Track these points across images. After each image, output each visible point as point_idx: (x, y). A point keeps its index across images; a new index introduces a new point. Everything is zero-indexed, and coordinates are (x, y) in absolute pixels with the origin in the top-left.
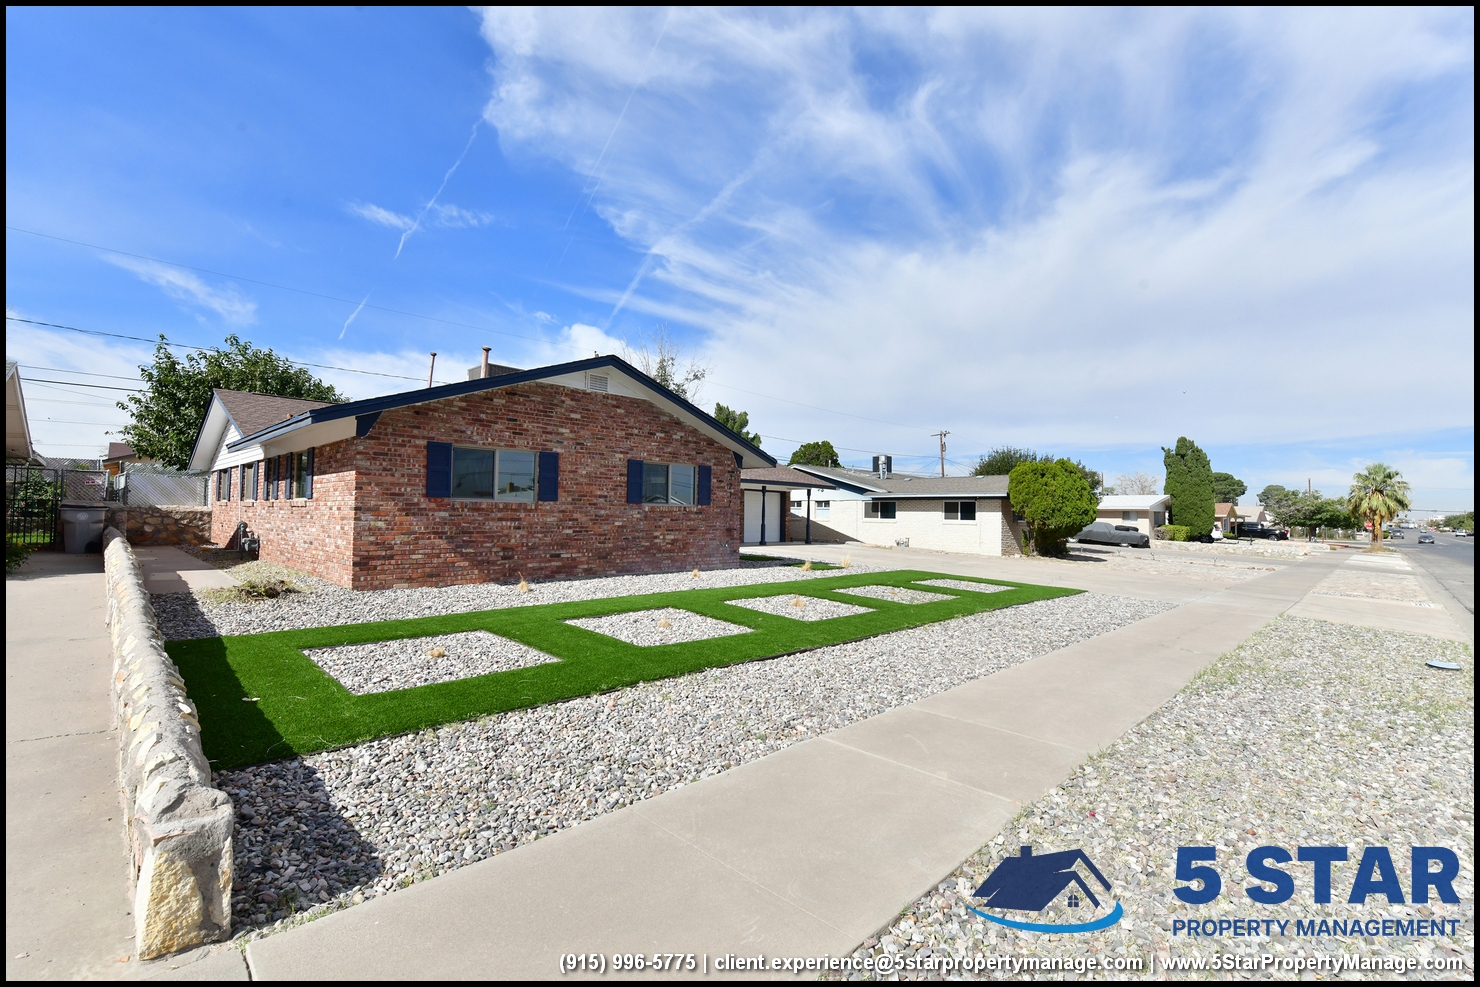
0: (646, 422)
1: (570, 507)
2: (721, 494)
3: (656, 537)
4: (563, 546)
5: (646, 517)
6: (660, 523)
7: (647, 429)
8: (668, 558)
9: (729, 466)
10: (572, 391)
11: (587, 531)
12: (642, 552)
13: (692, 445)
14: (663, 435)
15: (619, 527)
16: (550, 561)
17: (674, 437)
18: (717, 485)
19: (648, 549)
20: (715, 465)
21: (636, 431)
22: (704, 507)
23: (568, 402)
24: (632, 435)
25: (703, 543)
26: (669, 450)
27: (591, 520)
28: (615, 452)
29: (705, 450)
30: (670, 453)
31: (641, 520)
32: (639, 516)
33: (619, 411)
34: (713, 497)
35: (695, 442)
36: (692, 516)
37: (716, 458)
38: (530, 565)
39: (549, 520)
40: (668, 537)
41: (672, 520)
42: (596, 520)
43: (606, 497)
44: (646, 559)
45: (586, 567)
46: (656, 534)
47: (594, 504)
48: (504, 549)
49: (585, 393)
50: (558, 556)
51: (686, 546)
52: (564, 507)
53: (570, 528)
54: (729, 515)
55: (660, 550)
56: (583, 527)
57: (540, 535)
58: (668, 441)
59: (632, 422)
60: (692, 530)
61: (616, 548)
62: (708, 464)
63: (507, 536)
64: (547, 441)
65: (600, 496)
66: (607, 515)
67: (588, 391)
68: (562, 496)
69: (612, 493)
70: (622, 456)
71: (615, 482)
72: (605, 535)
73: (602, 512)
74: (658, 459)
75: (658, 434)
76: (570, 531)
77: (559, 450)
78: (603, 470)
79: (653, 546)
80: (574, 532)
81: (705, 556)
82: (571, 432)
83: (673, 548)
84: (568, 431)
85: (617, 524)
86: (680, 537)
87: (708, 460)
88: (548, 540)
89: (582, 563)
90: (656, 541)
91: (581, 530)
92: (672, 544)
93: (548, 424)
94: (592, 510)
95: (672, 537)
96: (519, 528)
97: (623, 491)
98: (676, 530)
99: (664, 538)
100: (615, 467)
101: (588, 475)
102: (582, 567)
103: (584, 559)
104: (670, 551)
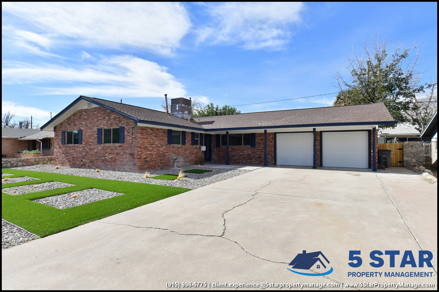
0: (103, 114)
1: (85, 146)
2: (129, 138)
3: (106, 156)
4: (83, 158)
5: (103, 149)
6: (107, 151)
7: (103, 117)
8: (110, 164)
9: (132, 125)
10: (85, 110)
11: (88, 153)
12: (102, 161)
13: (117, 119)
14: (108, 118)
15: (96, 152)
16: (81, 162)
17: (111, 117)
18: (127, 134)
19: (104, 160)
20: (126, 126)
21: (100, 118)
22: (122, 144)
23: (85, 113)
24: (99, 120)
25: (122, 159)
26: (110, 123)
27: (89, 150)
28: (95, 127)
29: (122, 120)
30: (110, 124)
31: (101, 150)
32: (101, 148)
33: (95, 112)
34: (125, 140)
35: (119, 118)
36: (118, 148)
37: (126, 123)
38: (77, 163)
39: (80, 150)
40: (110, 156)
41: (111, 150)
42: (90, 149)
43: (92, 142)
44: (103, 164)
45: (88, 165)
46: (106, 155)
47: (90, 145)
48: (73, 158)
49: (88, 109)
50: (82, 161)
51: (115, 160)
52: (83, 146)
53: (85, 152)
54: (133, 147)
55: (107, 161)
56: (87, 152)
57: (79, 154)
58: (109, 119)
59: (99, 115)
60: (118, 154)
61: (95, 160)
62: (123, 126)
63: (73, 154)
64: (80, 126)
65: (91, 142)
66: (93, 148)
67: (89, 108)
68: (84, 143)
69: (94, 141)
70: (96, 128)
71: (95, 137)
72: (92, 155)
73: (92, 147)
74: (106, 127)
75: (106, 118)
76: (84, 153)
77: (82, 129)
78: (92, 133)
79: (105, 160)
80: (86, 153)
81: (123, 165)
82: (85, 122)
83: (111, 161)
84: (84, 122)
85: (95, 151)
86: (114, 157)
87: (123, 124)
88: (80, 156)
89: (87, 163)
90: (106, 158)
91: (87, 153)
92: (111, 159)
93: (80, 121)
94: (89, 147)
95: (111, 156)
96: (75, 152)
97: (96, 140)
98: (112, 154)
99: (108, 157)
100: (94, 132)
101: (89, 136)
102: (87, 165)
103: (88, 162)
104: (111, 162)
